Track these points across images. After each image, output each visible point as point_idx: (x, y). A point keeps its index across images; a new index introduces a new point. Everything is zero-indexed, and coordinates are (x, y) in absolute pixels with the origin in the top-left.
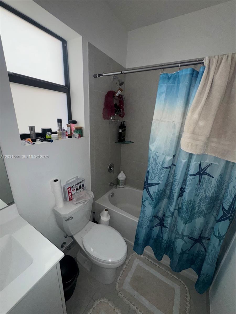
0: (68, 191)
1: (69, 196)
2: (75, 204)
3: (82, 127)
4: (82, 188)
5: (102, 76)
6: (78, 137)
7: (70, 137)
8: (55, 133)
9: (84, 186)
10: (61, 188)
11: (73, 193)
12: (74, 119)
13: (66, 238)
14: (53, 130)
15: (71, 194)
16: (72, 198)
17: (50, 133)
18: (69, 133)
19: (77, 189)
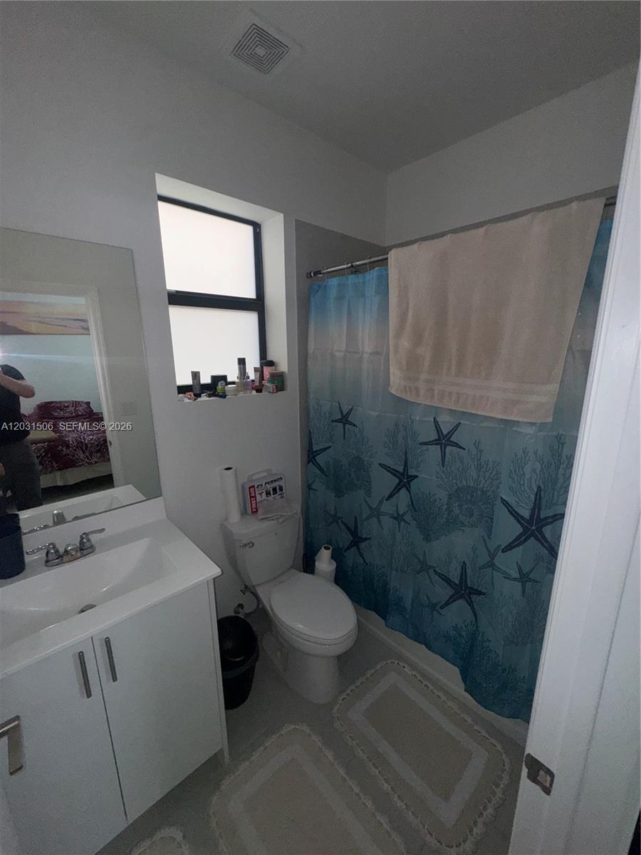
0: (250, 494)
1: (251, 504)
2: (262, 519)
3: (283, 372)
4: (278, 493)
5: (321, 274)
6: (272, 391)
7: (259, 390)
8: (233, 383)
9: (282, 490)
10: (237, 485)
11: (258, 497)
12: (270, 357)
13: (244, 594)
14: (229, 380)
15: (256, 500)
16: (256, 508)
17: (224, 384)
18: (257, 384)
19: (268, 493)
